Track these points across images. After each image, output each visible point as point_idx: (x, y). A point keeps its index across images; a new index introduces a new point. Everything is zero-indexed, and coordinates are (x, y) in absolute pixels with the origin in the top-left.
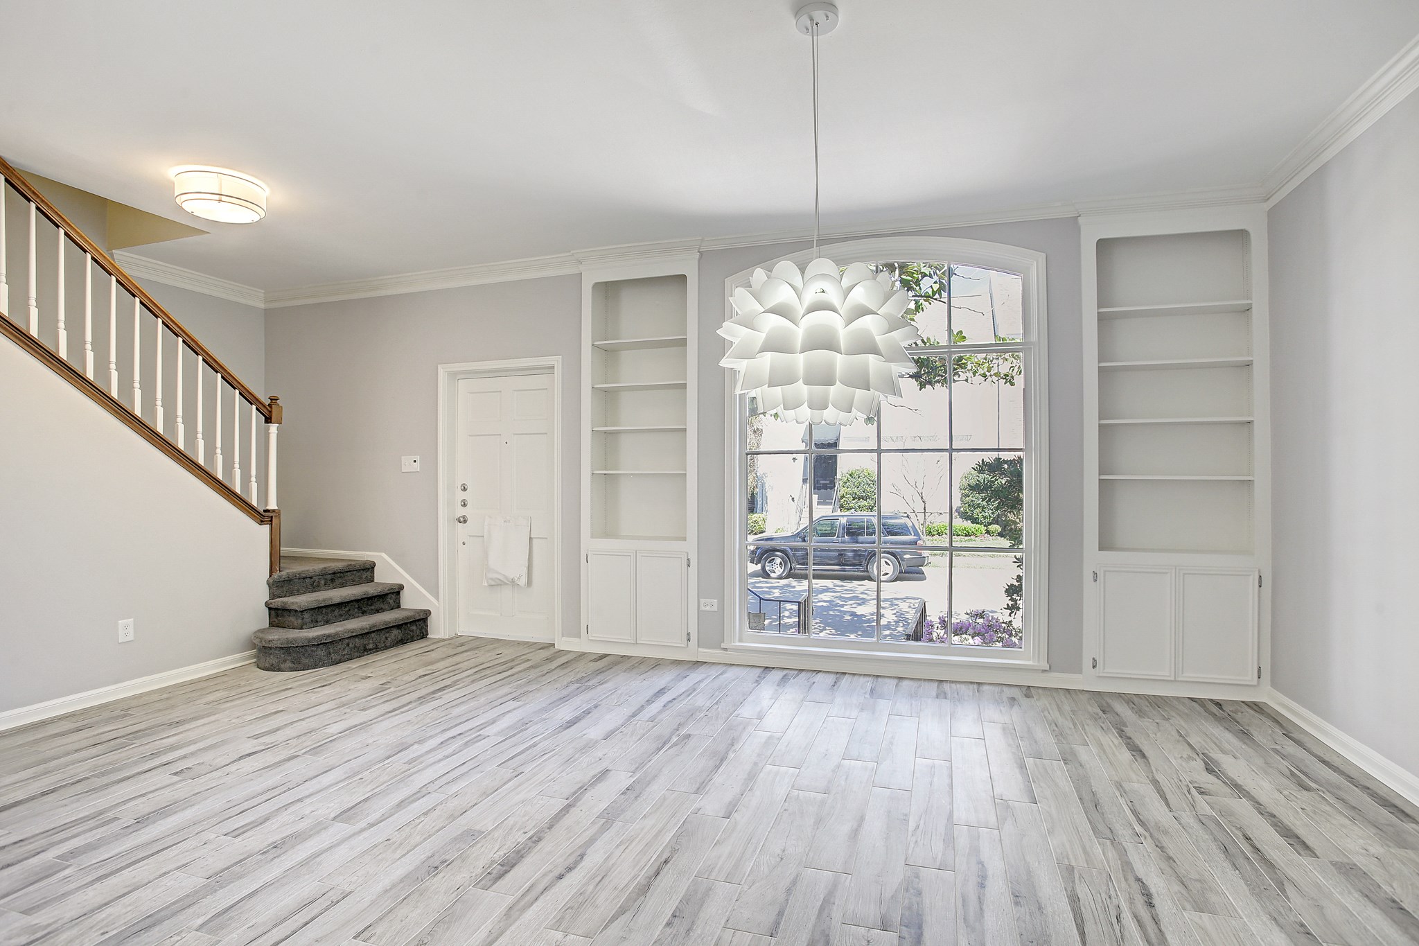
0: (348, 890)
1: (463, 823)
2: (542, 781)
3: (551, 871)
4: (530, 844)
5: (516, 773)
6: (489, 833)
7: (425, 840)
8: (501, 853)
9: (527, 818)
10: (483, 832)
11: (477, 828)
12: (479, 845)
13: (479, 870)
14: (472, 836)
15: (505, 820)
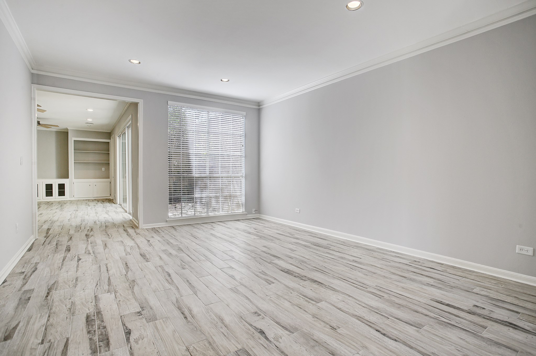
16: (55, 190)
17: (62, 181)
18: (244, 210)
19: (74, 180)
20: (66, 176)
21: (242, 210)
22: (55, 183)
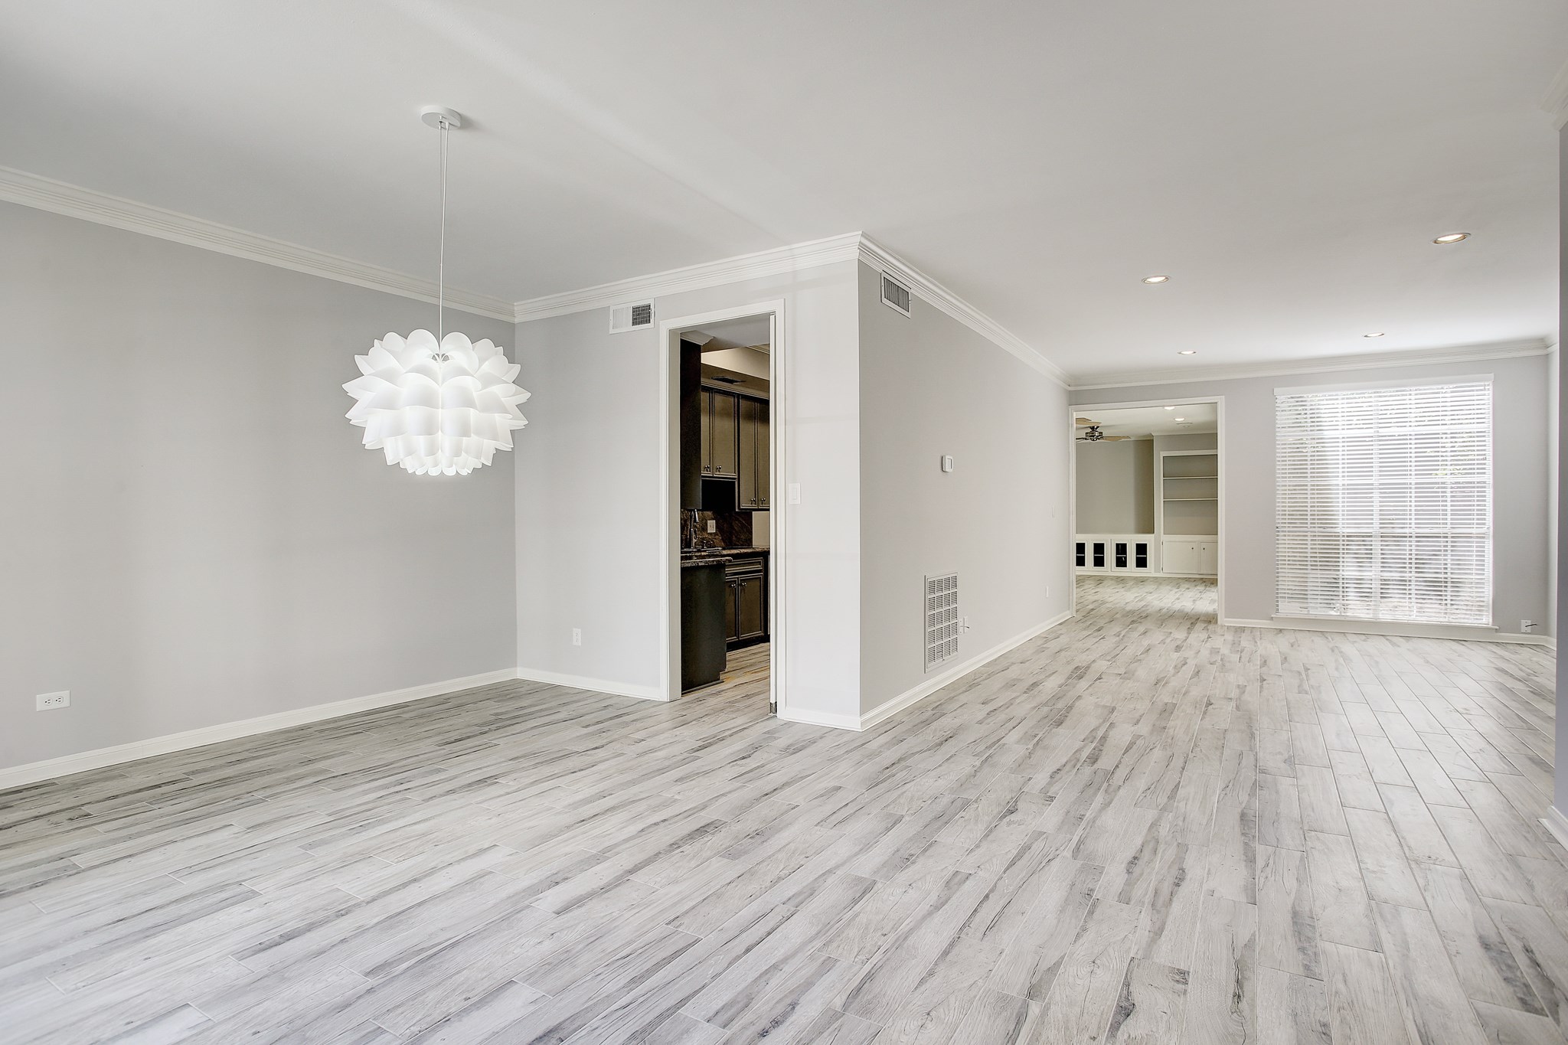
0: (818, 828)
1: (740, 866)
2: (647, 907)
3: (670, 824)
4: (680, 843)
5: (676, 923)
6: (715, 855)
7: (773, 855)
8: (706, 839)
9: (677, 865)
10: (720, 856)
11: (726, 860)
12: (723, 847)
13: (723, 830)
14: (731, 854)
15: (698, 866)
16: (1131, 555)
17: (1142, 539)
18: (1491, 620)
19: (1165, 538)
20: (1150, 530)
21: (1486, 620)
22: (1132, 541)
